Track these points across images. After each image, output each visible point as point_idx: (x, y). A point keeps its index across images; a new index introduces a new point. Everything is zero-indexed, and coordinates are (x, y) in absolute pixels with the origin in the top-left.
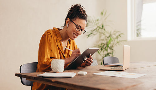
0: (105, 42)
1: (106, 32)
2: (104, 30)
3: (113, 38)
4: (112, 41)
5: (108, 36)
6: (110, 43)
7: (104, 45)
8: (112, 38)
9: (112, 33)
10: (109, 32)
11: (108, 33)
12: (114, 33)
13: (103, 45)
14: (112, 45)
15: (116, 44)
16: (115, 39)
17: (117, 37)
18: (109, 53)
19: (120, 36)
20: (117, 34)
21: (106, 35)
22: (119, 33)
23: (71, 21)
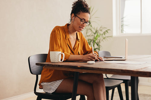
0: (92, 38)
1: (93, 28)
2: (91, 26)
3: (100, 34)
4: (99, 37)
5: (95, 32)
6: (97, 39)
7: (91, 41)
8: (99, 34)
9: (98, 29)
10: (96, 29)
11: (94, 29)
12: (101, 29)
13: (90, 41)
14: (99, 40)
15: (102, 40)
16: (102, 34)
17: (104, 33)
18: (96, 49)
19: (107, 32)
20: (104, 30)
21: (93, 31)
22: (106, 29)
23: (75, 16)
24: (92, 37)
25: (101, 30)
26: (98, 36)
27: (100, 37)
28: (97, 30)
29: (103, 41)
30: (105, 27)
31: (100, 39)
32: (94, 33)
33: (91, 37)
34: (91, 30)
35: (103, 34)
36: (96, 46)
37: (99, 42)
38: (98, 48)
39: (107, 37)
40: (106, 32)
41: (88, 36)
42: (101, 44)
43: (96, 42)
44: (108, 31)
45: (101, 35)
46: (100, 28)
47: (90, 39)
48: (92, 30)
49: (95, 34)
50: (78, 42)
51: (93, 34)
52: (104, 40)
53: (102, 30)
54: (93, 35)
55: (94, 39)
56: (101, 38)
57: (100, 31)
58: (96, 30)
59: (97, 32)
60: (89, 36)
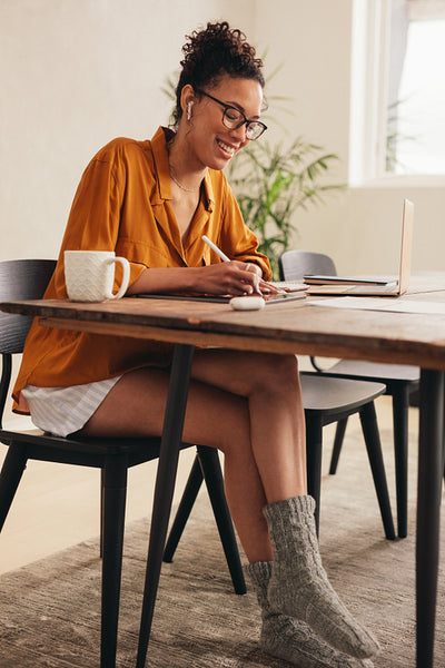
0: (253, 191)
1: (262, 148)
3: (292, 175)
4: (287, 185)
5: (267, 165)
6: (276, 198)
7: (250, 206)
8: (285, 174)
9: (283, 153)
10: (272, 149)
11: (268, 151)
12: (296, 152)
13: (245, 203)
14: (285, 204)
15: (300, 204)
16: (301, 177)
17: (310, 171)
18: (273, 240)
19: (325, 166)
20: (309, 159)
21: (260, 160)
22: (320, 154)
23: (199, 94)
24: (256, 188)
25: (297, 158)
26: (282, 184)
27: (291, 186)
28: (277, 155)
29: (304, 206)
30: (316, 143)
31: (292, 197)
32: (265, 170)
33: (251, 189)
34: (253, 157)
35: (306, 175)
36: (271, 230)
37: (287, 209)
38: (282, 238)
39: (323, 189)
40: (318, 166)
41: (237, 182)
42: (293, 220)
43: (273, 209)
44: (327, 162)
45: (296, 179)
46: (294, 147)
47: (247, 198)
48: (256, 154)
49: (267, 172)
50: (205, 216)
51: (261, 174)
52: (307, 202)
53: (302, 157)
54: (258, 180)
55: (264, 198)
56: (295, 192)
57: (290, 162)
58: (272, 156)
59: (279, 165)
60: (241, 184)
